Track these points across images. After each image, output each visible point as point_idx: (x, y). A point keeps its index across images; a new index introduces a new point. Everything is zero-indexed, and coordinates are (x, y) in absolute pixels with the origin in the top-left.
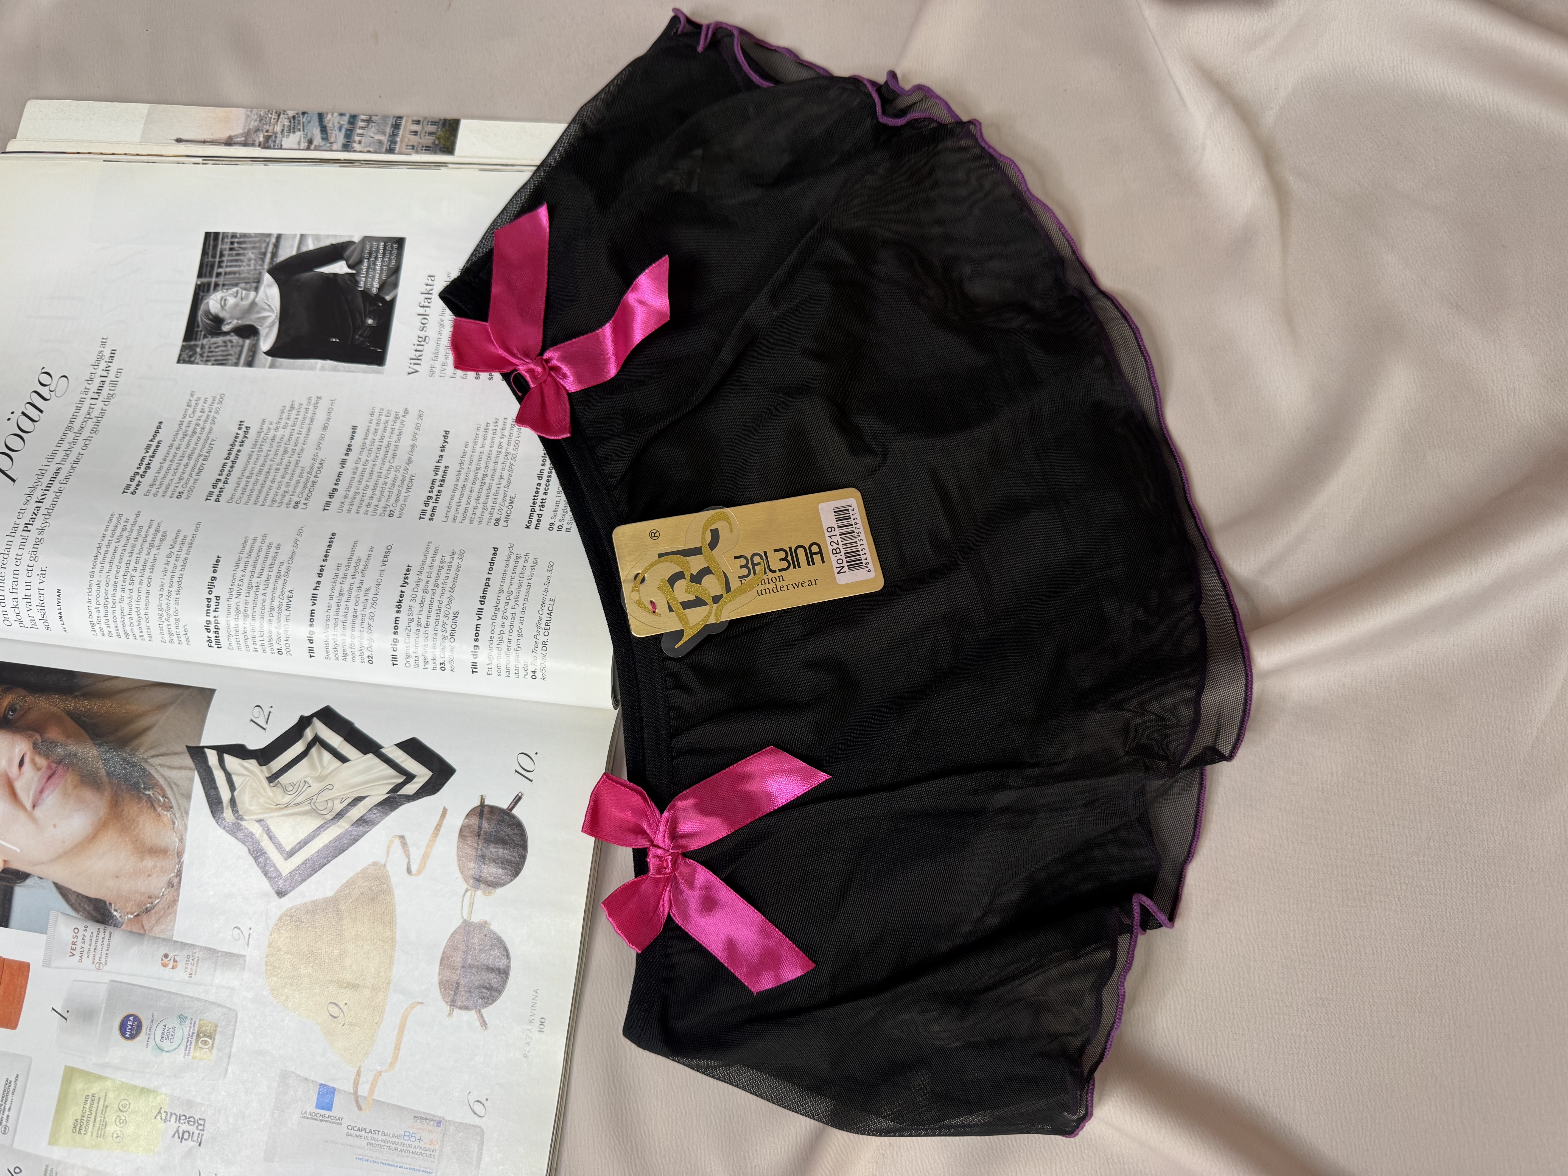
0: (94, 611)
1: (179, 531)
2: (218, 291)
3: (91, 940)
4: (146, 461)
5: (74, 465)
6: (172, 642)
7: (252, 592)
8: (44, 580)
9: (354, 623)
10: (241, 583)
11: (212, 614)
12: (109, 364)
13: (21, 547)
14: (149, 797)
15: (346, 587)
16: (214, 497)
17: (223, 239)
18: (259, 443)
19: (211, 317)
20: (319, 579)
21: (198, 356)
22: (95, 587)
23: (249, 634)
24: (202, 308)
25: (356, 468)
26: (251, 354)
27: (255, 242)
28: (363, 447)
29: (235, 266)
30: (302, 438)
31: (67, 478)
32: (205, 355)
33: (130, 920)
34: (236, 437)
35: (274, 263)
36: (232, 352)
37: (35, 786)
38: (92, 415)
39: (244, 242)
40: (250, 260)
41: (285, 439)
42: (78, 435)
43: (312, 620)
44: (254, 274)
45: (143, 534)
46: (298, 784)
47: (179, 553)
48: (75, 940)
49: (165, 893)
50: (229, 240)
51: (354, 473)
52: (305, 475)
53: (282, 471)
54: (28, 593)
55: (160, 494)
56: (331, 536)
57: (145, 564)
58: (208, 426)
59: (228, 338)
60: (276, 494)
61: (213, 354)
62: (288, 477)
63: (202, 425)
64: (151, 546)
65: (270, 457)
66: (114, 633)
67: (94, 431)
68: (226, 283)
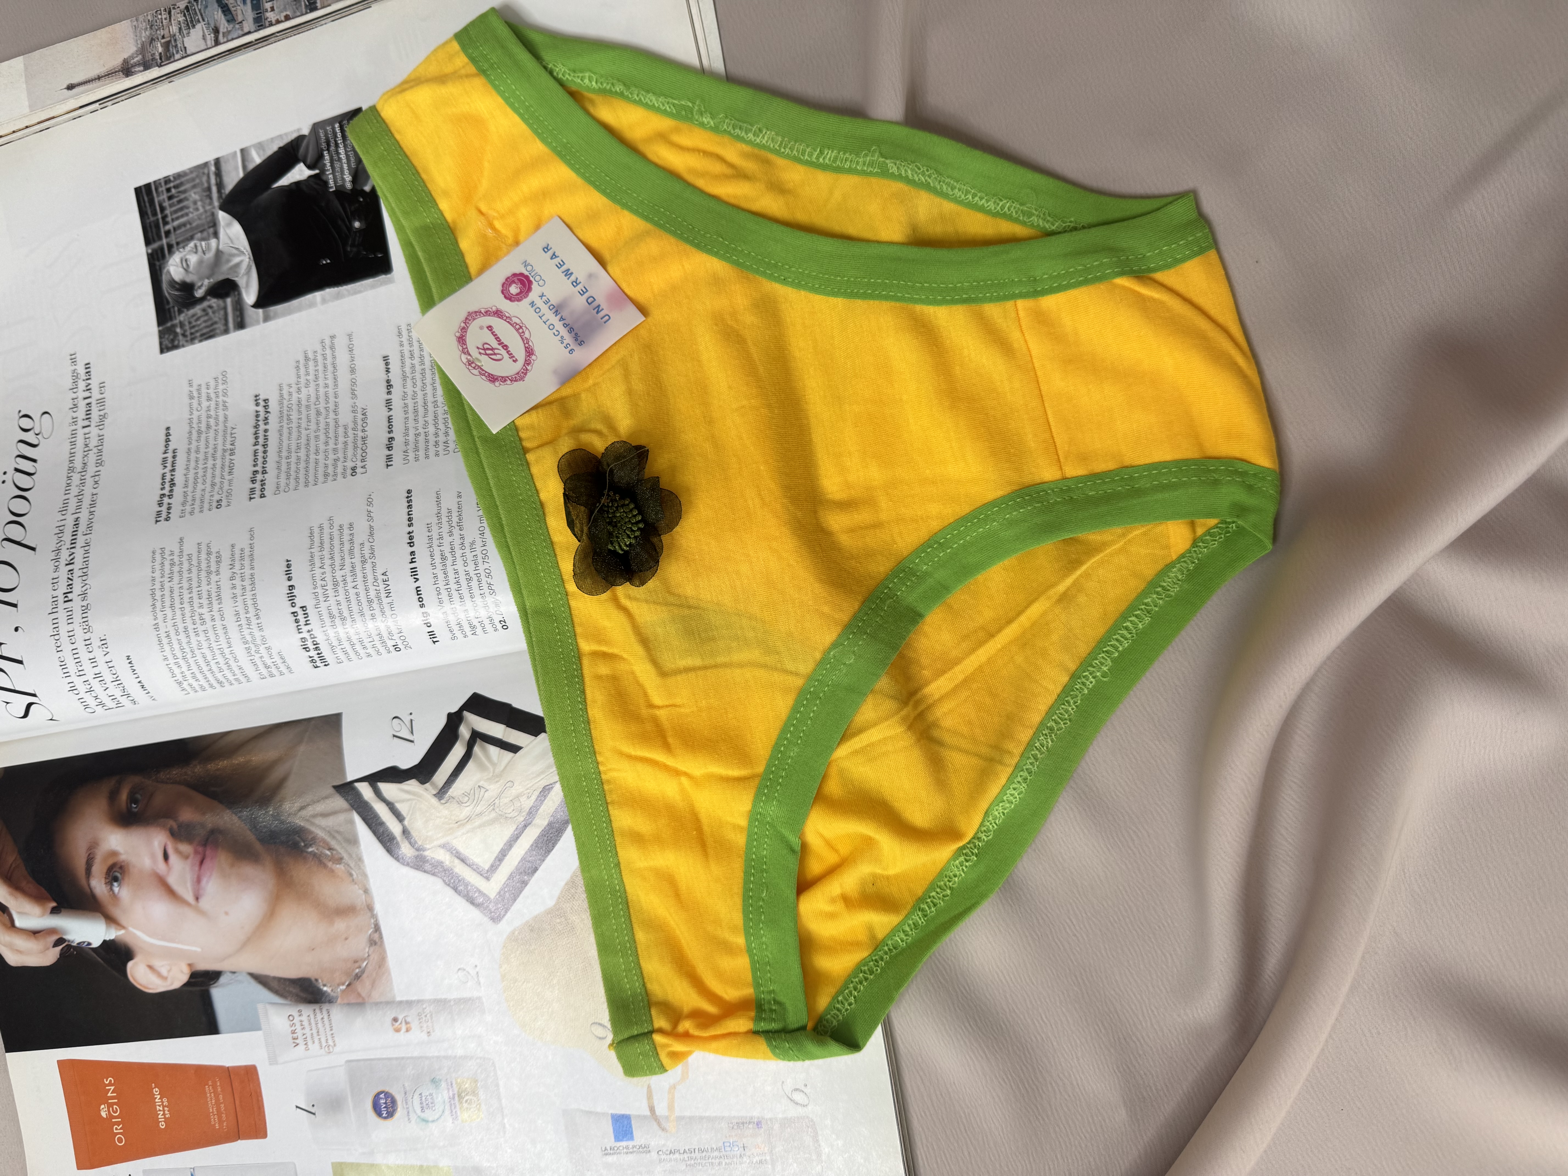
0: (174, 668)
1: (233, 546)
2: (174, 253)
3: (310, 1024)
4: (168, 477)
5: (92, 510)
6: (272, 676)
7: (341, 589)
8: (107, 650)
9: (470, 588)
10: (324, 583)
11: (305, 629)
12: (88, 381)
13: (70, 621)
14: (314, 855)
15: (447, 549)
16: (258, 493)
17: (156, 189)
18: (285, 412)
19: (177, 286)
20: (412, 549)
21: (181, 337)
22: (165, 641)
23: (354, 639)
24: (165, 278)
25: (406, 406)
26: (238, 313)
27: (193, 180)
28: (404, 378)
29: (182, 216)
30: (331, 390)
31: (89, 527)
32: (188, 333)
33: (343, 991)
34: (257, 416)
35: (224, 196)
36: (216, 319)
37: (189, 877)
38: (91, 446)
39: (181, 184)
40: (195, 203)
41: (313, 399)
42: (83, 474)
43: (420, 600)
44: (206, 218)
45: (194, 562)
46: (472, 791)
47: (242, 571)
48: (293, 1028)
49: (370, 953)
50: (163, 189)
51: (406, 412)
52: (350, 433)
53: (322, 438)
54: (97, 670)
55: (197, 510)
56: (407, 495)
57: (209, 596)
58: (221, 413)
59: (205, 304)
60: (326, 466)
61: (196, 329)
62: (331, 442)
63: (214, 416)
64: (209, 573)
65: (304, 425)
66: (206, 685)
67: (99, 463)
68: (179, 240)
